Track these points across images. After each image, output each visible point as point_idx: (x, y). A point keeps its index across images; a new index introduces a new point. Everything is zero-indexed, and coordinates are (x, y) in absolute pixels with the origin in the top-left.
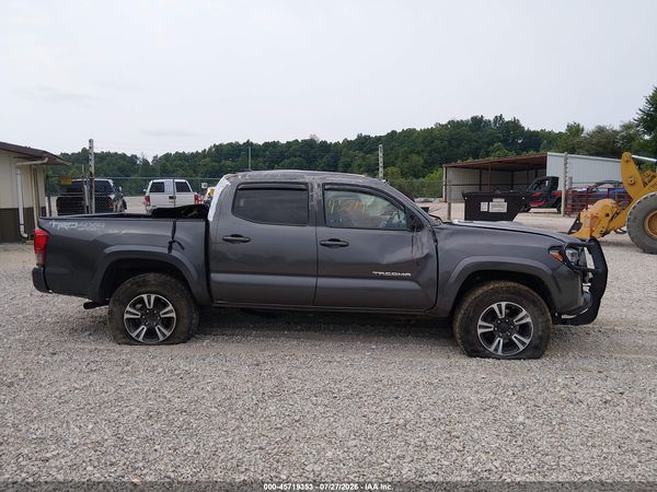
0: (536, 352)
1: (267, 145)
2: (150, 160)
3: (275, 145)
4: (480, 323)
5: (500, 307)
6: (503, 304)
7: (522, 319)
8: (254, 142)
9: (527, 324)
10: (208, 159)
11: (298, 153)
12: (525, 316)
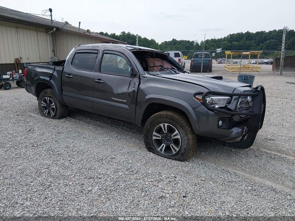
0: (181, 157)
1: (258, 33)
2: (199, 43)
3: (262, 33)
4: (154, 133)
5: (164, 126)
6: (166, 125)
7: (175, 135)
8: (251, 32)
9: (178, 138)
10: (226, 41)
11: (275, 37)
12: (177, 135)
